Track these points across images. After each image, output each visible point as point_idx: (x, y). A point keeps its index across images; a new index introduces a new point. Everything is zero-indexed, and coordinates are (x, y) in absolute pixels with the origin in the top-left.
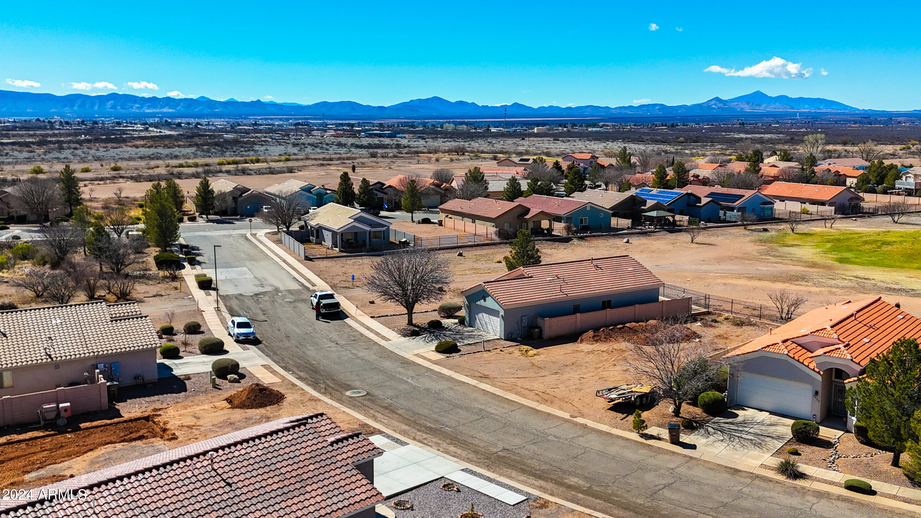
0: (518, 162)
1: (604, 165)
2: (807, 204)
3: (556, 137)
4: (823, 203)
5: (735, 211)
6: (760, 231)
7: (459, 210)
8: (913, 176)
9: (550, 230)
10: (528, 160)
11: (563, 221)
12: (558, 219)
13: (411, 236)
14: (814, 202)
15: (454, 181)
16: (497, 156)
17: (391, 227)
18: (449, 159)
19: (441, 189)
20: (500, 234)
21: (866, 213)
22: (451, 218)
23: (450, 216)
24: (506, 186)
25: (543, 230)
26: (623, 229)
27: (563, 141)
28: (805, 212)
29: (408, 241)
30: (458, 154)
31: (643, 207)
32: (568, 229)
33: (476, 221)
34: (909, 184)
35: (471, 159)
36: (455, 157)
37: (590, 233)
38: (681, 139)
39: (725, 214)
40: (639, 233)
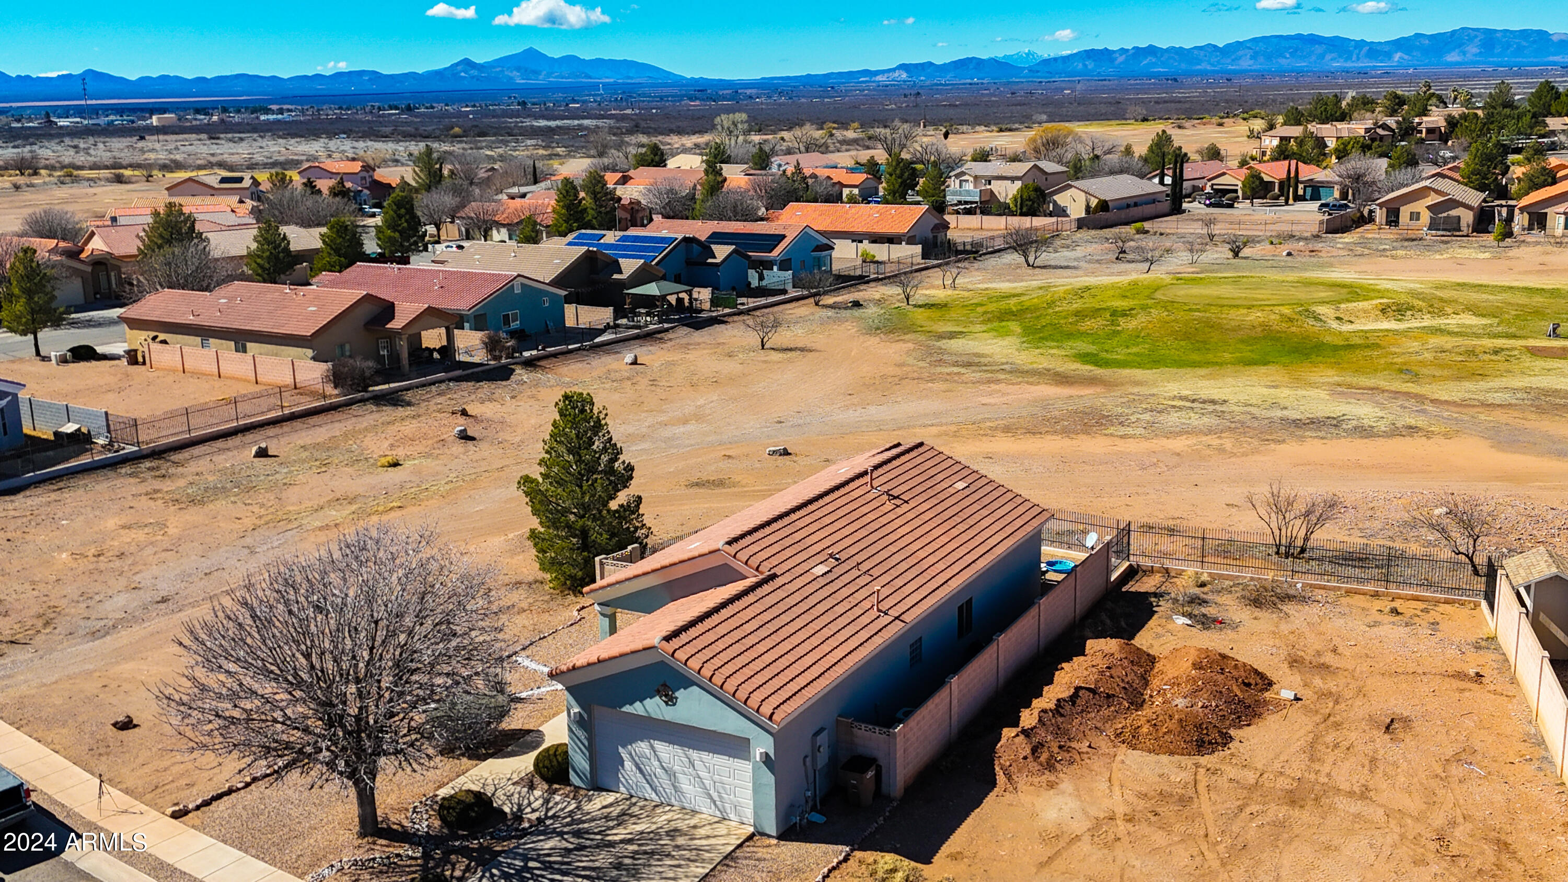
0: (217, 186)
1: (389, 184)
2: (866, 242)
3: (212, 133)
4: (891, 239)
5: (775, 268)
6: (846, 308)
7: (190, 319)
8: (972, 179)
9: (447, 351)
10: (240, 180)
11: (467, 325)
12: (454, 321)
13: (94, 415)
14: (877, 239)
15: (96, 238)
16: (123, 175)
17: (23, 395)
18: (8, 185)
19: (82, 262)
20: (337, 378)
21: (962, 252)
22: (164, 342)
23: (162, 336)
24: (254, 246)
25: (430, 351)
26: (601, 332)
27: (230, 140)
28: (868, 260)
29: (84, 430)
30: (22, 174)
31: (615, 276)
32: (492, 346)
33: (249, 345)
34: (968, 193)
35: (62, 183)
36: (21, 180)
37: (543, 349)
38: (457, 130)
39: (761, 278)
40: (636, 337)
